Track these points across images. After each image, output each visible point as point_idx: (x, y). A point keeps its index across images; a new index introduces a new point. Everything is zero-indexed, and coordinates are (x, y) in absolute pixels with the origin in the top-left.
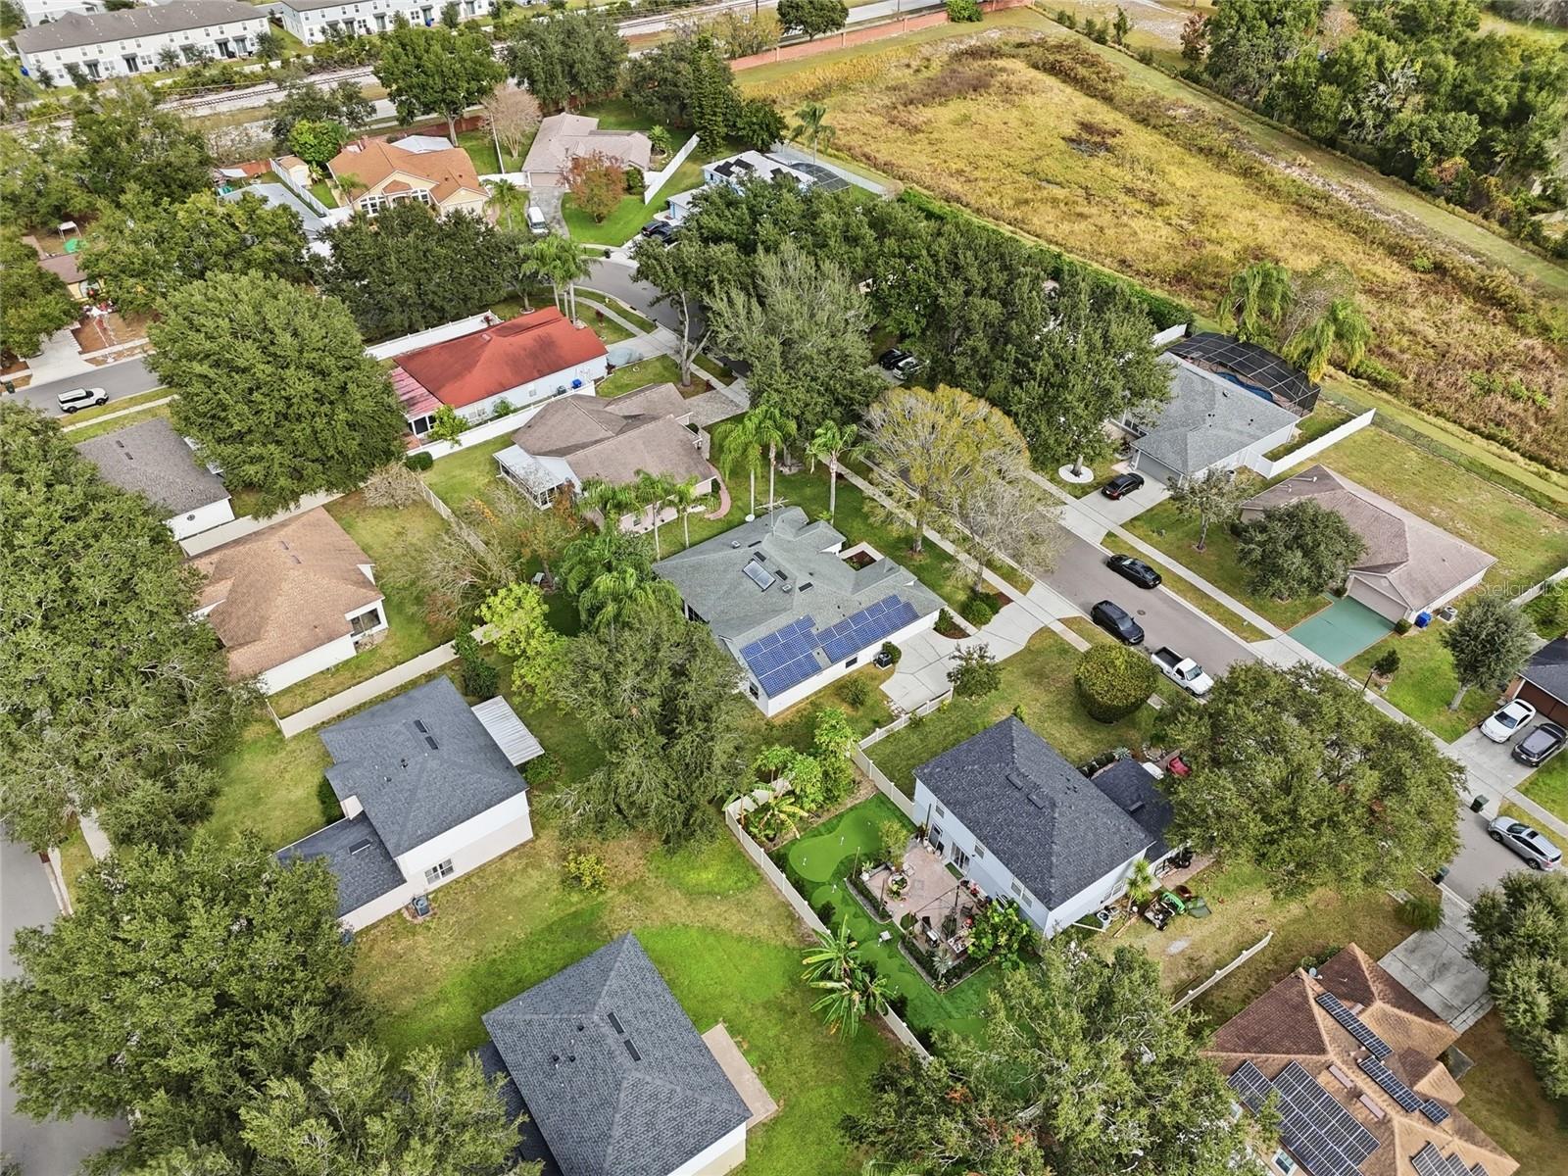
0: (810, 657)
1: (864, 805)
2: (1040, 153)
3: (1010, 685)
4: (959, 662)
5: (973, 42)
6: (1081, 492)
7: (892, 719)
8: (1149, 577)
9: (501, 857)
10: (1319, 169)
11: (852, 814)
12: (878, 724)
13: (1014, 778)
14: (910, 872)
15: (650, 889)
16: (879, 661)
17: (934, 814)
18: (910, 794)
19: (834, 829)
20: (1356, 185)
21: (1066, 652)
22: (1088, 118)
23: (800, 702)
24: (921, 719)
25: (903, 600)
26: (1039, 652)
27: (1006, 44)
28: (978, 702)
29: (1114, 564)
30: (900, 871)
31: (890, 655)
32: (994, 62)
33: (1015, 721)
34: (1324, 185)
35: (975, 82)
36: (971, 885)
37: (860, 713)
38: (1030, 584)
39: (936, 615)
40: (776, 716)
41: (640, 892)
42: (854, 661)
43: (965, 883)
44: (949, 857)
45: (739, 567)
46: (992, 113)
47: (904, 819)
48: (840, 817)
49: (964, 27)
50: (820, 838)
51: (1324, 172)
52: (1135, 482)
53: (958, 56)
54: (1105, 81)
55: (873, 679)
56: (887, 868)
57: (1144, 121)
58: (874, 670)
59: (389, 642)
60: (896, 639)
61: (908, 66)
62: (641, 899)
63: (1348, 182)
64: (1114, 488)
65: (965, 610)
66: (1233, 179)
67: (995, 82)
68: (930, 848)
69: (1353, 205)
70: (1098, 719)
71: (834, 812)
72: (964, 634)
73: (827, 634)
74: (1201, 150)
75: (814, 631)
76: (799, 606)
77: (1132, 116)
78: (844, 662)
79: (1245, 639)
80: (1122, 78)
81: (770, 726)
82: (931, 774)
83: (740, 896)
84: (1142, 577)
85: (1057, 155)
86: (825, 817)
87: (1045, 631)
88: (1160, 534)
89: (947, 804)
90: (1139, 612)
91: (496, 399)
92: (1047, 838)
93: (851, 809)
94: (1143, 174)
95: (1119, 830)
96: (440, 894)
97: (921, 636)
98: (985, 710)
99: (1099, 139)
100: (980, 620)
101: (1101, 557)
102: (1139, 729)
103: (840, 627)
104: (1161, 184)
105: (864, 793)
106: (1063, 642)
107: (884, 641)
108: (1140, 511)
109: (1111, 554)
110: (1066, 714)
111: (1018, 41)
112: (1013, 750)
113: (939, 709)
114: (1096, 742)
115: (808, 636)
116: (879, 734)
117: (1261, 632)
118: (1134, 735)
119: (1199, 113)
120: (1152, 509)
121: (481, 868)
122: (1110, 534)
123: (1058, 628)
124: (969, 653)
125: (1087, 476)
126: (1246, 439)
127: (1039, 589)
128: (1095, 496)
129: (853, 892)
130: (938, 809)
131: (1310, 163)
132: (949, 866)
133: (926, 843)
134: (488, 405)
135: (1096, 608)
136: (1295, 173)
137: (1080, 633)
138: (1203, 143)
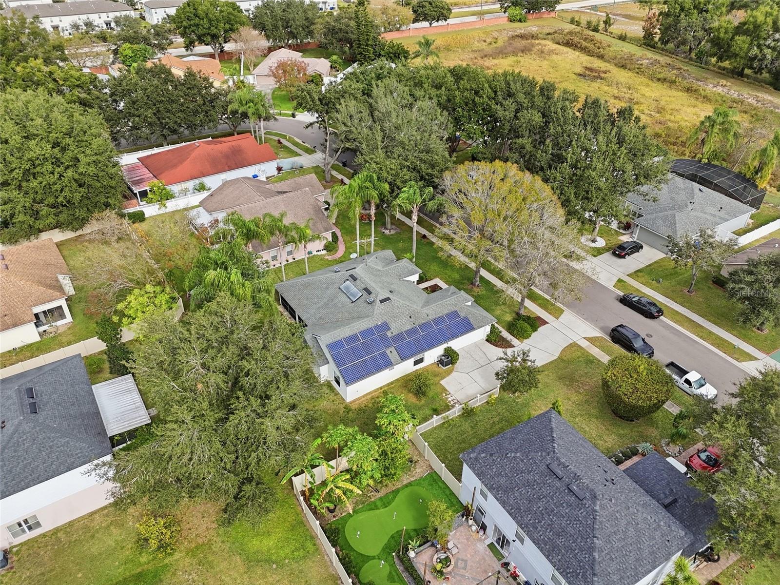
0: (384, 355)
1: (418, 483)
2: (561, 80)
3: (547, 385)
4: (505, 364)
5: (522, 31)
6: (598, 252)
7: (448, 408)
8: (654, 310)
9: (92, 514)
10: (735, 87)
11: (408, 490)
12: (436, 412)
13: (554, 466)
14: (455, 551)
15: (215, 553)
16: (441, 362)
17: (478, 496)
18: (458, 476)
19: (389, 503)
20: (760, 95)
21: (591, 362)
22: (589, 65)
23: (375, 391)
24: (472, 410)
25: (462, 315)
26: (569, 362)
27: (541, 33)
28: (519, 398)
29: (625, 301)
30: (445, 549)
31: (450, 358)
32: (533, 41)
33: (554, 414)
34: (739, 96)
35: (523, 48)
36: (511, 568)
37: (423, 402)
38: (562, 311)
39: (488, 329)
40: (354, 401)
41: (205, 557)
42: (421, 360)
43: (506, 565)
44: (491, 538)
45: (336, 286)
46: (533, 62)
47: (452, 499)
48: (396, 492)
49: (517, 25)
50: (377, 512)
51: (738, 89)
52: (637, 248)
53: (513, 37)
54: (599, 48)
55: (435, 376)
56: (433, 545)
57: (623, 67)
58: (436, 369)
59: (69, 332)
60: (456, 344)
61: (485, 41)
62: (205, 564)
63: (755, 93)
64: (621, 251)
65: (511, 328)
66: (680, 94)
67: (535, 49)
68: (474, 528)
69: (759, 105)
70: (621, 417)
71: (391, 488)
72: (510, 345)
73: (399, 337)
74: (659, 80)
75: (389, 334)
76: (378, 315)
77: (616, 65)
78: (412, 361)
79: (737, 359)
80: (609, 46)
81: (348, 409)
82: (476, 459)
83: (295, 566)
84: (648, 311)
85: (572, 81)
86: (383, 492)
87: (574, 345)
88: (658, 282)
89: (491, 489)
90: (647, 335)
91: (197, 181)
92: (589, 532)
93: (406, 486)
94: (625, 90)
95: (659, 526)
96: (24, 548)
97: (476, 345)
98: (526, 405)
99: (596, 74)
100: (522, 335)
101: (615, 296)
102: (657, 428)
103: (410, 332)
104: (635, 94)
105: (419, 471)
106: (588, 354)
107: (445, 346)
108: (642, 266)
109: (622, 294)
110: (594, 411)
111: (548, 32)
112: (553, 441)
113: (487, 403)
114: (621, 436)
115: (384, 338)
116: (436, 420)
117: (748, 354)
118: (654, 432)
119: (657, 62)
120: (650, 265)
121: (71, 524)
122: (620, 281)
123: (585, 344)
124: (514, 357)
125: (601, 243)
126: (717, 220)
127: (568, 316)
128: (607, 256)
129: (400, 568)
130: (482, 493)
131: (729, 84)
132: (491, 546)
133: (471, 522)
134: (190, 184)
135: (614, 330)
136: (719, 90)
137: (601, 348)
138: (661, 76)
